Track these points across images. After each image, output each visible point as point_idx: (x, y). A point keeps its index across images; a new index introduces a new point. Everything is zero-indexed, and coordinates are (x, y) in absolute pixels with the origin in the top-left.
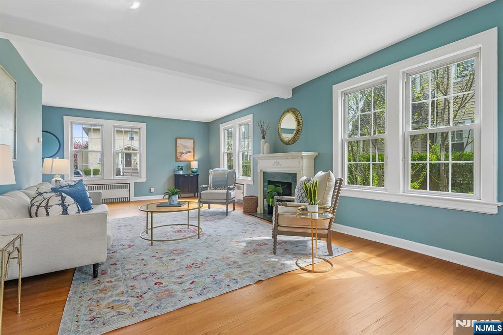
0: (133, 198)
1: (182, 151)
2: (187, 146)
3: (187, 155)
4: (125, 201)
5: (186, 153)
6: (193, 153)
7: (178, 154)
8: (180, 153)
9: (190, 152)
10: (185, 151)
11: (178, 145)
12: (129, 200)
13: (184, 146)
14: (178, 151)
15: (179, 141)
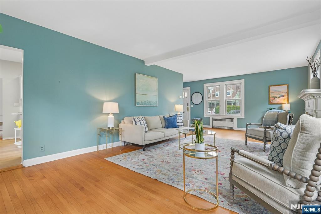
0: (236, 128)
1: (274, 96)
2: (280, 91)
3: (280, 98)
4: (232, 129)
5: (280, 97)
6: (287, 97)
7: (271, 99)
8: (273, 97)
9: (283, 96)
10: (278, 96)
11: (271, 91)
12: (233, 129)
13: (277, 92)
14: (271, 96)
15: (271, 88)
